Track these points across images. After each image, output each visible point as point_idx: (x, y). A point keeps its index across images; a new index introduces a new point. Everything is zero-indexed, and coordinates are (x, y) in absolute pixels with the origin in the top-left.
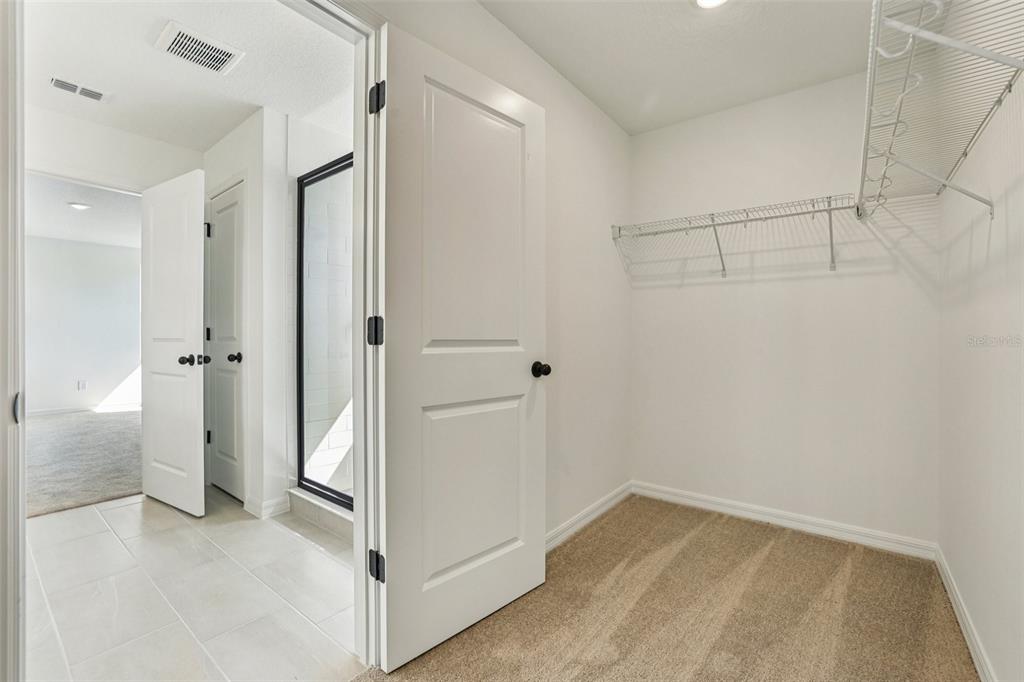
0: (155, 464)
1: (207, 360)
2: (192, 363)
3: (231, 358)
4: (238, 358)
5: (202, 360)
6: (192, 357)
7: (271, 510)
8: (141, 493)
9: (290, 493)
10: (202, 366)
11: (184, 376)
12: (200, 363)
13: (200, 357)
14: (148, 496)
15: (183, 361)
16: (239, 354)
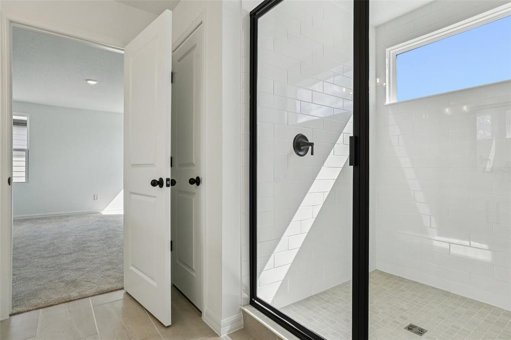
0: (132, 268)
1: (173, 183)
2: (161, 186)
3: (192, 181)
4: (197, 181)
5: (169, 183)
6: (161, 179)
7: (228, 328)
8: (123, 289)
9: (244, 312)
10: (169, 188)
11: (155, 197)
12: (168, 185)
13: (168, 180)
14: (127, 293)
15: (154, 183)
16: (198, 178)
